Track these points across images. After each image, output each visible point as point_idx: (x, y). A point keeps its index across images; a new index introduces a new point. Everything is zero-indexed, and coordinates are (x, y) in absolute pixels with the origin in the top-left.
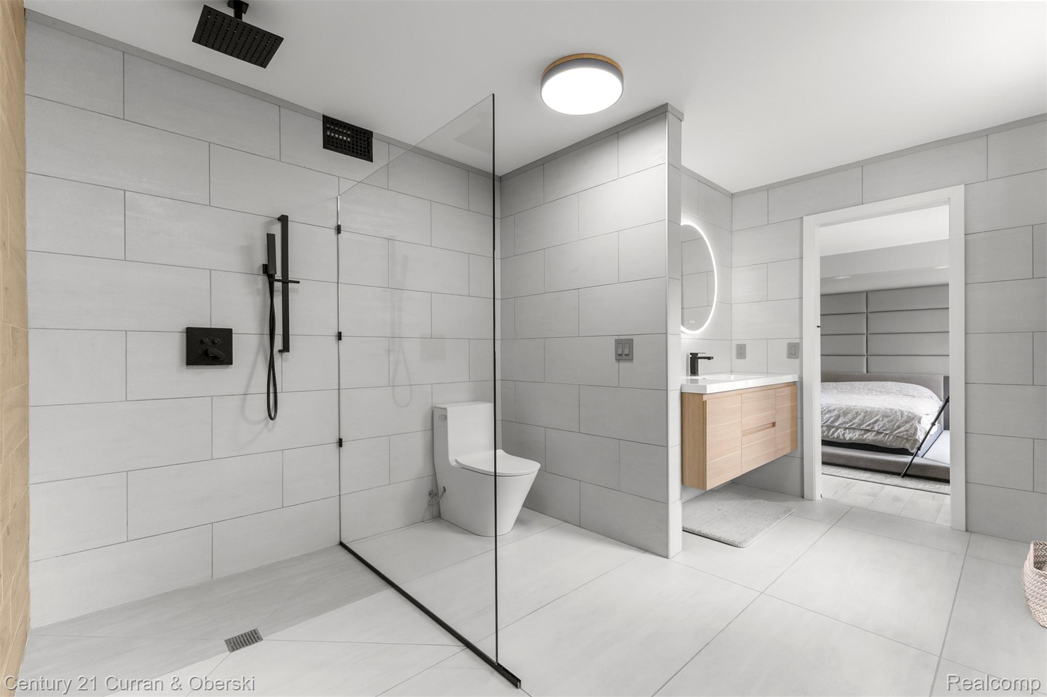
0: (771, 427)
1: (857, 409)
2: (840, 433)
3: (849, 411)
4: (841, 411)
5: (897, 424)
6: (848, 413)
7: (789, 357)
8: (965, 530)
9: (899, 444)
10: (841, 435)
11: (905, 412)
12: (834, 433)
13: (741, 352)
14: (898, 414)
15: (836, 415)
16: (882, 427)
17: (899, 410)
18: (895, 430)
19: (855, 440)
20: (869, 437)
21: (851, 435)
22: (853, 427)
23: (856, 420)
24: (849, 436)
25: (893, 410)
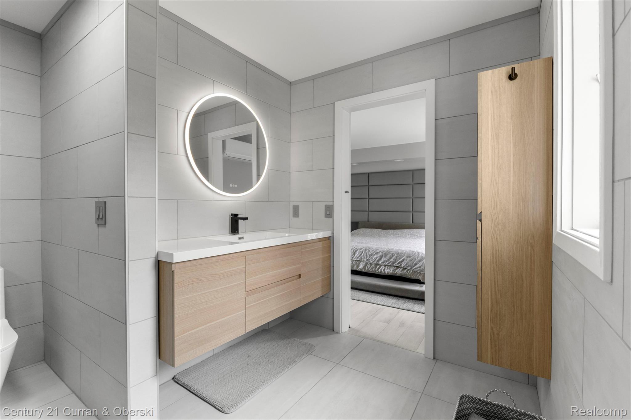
0: (298, 279)
1: (393, 251)
2: (382, 269)
3: (388, 253)
4: (384, 253)
5: (415, 262)
6: (387, 255)
7: (326, 217)
8: (432, 358)
9: (416, 277)
10: (383, 270)
11: (420, 253)
12: (379, 269)
13: (296, 211)
14: (416, 255)
15: (380, 256)
16: (406, 264)
17: (417, 252)
18: (414, 267)
19: (390, 274)
20: (399, 272)
21: (388, 270)
22: (390, 264)
23: (392, 260)
24: (388, 271)
25: (414, 252)
